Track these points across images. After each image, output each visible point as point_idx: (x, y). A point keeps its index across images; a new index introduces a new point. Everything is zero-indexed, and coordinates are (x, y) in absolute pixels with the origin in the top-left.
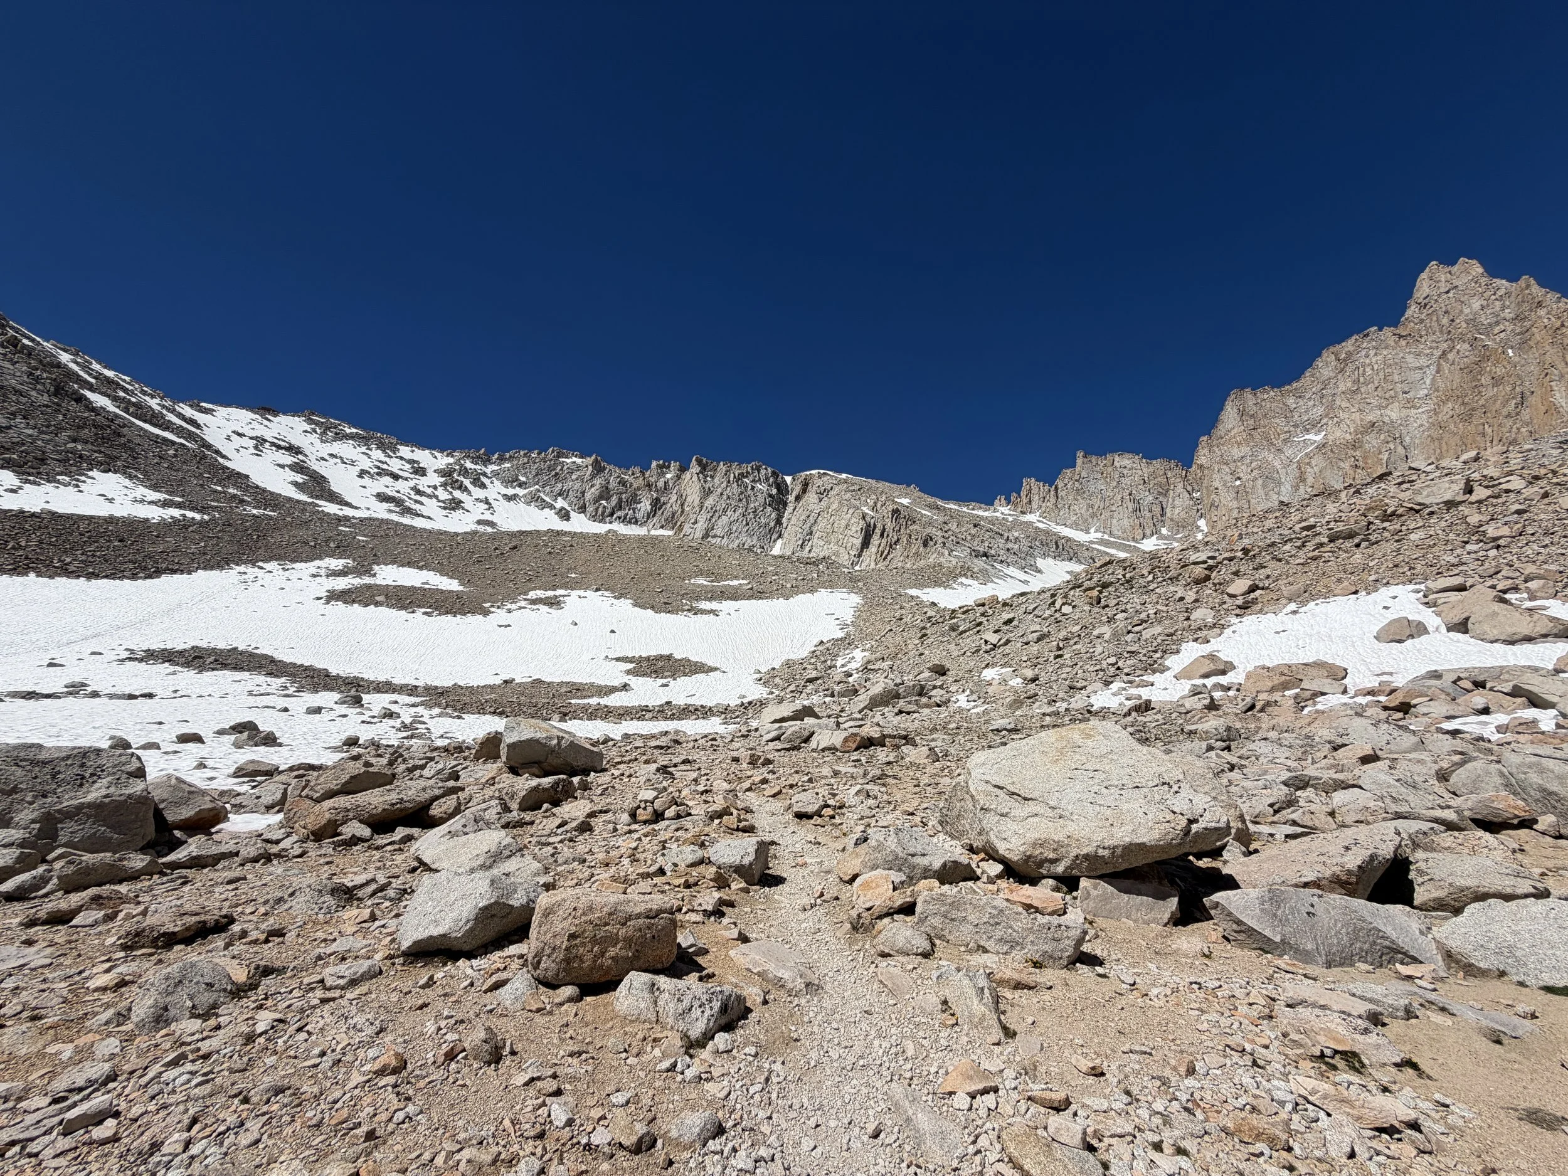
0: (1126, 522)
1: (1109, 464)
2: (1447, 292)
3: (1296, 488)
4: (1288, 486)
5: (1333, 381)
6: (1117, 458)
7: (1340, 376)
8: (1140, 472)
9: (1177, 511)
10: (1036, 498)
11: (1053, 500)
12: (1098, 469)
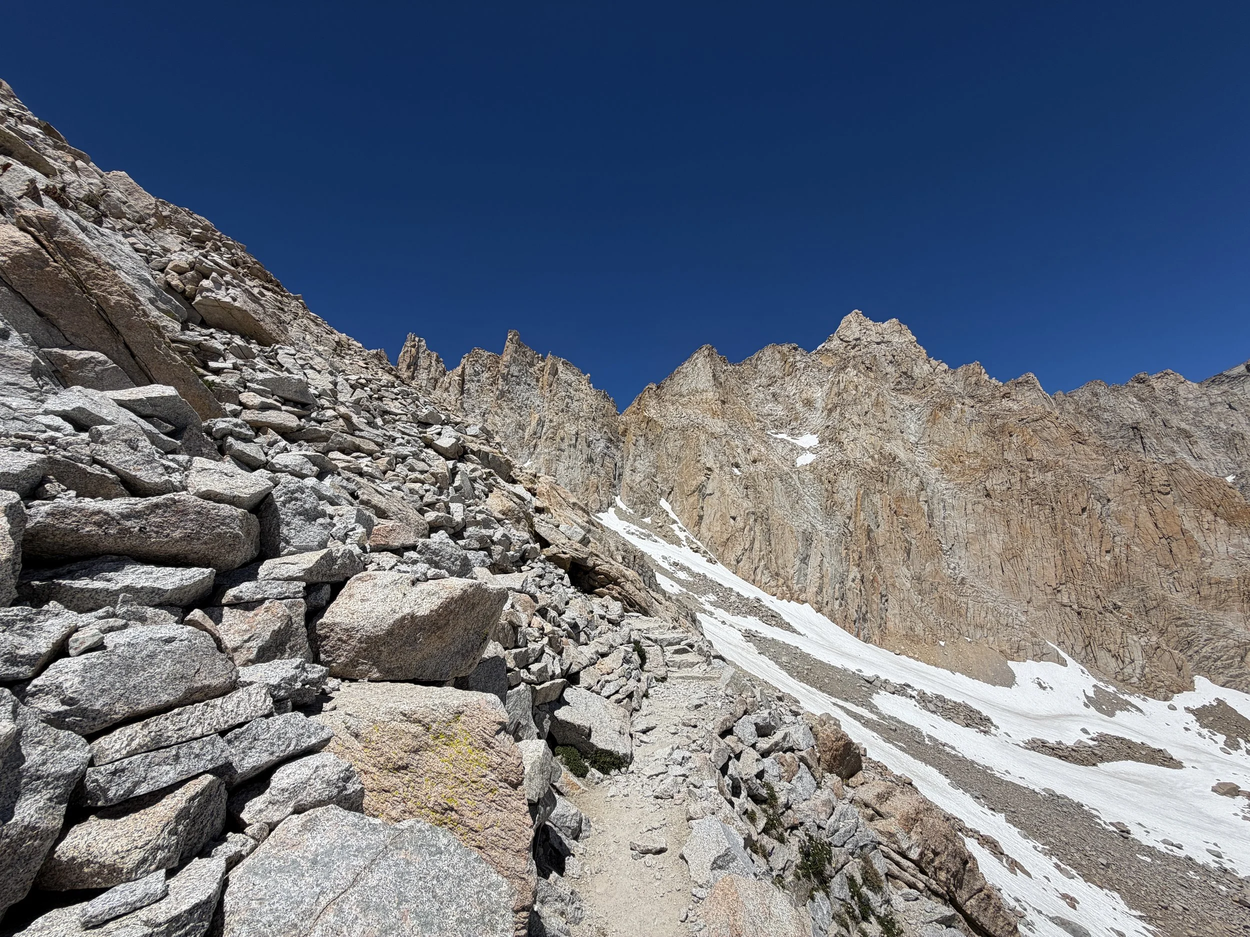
0: (578, 475)
1: (547, 369)
2: (878, 343)
3: (829, 511)
4: (815, 504)
5: (780, 382)
6: (561, 368)
7: (787, 379)
8: (590, 401)
9: (638, 479)
10: (423, 376)
11: (454, 390)
12: (531, 370)
